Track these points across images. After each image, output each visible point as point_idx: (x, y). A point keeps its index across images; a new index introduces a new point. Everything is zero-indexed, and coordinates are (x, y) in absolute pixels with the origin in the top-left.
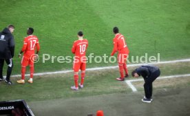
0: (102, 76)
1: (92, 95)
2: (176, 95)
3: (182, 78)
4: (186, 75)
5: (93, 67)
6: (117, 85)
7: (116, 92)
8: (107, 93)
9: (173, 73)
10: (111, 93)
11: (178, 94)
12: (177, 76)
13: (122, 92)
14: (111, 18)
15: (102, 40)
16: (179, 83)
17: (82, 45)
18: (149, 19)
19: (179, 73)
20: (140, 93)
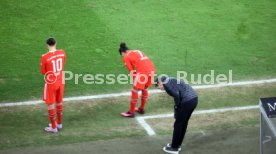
0: (98, 109)
1: (81, 141)
2: (221, 142)
3: (231, 113)
4: (236, 109)
5: (82, 95)
6: (123, 125)
7: (120, 136)
8: (105, 138)
9: (216, 105)
10: (112, 137)
11: (224, 139)
12: (222, 110)
13: (132, 136)
14: (112, 13)
15: (98, 50)
16: (225, 121)
17: (55, 59)
18: (176, 14)
19: (226, 105)
20: (160, 137)
